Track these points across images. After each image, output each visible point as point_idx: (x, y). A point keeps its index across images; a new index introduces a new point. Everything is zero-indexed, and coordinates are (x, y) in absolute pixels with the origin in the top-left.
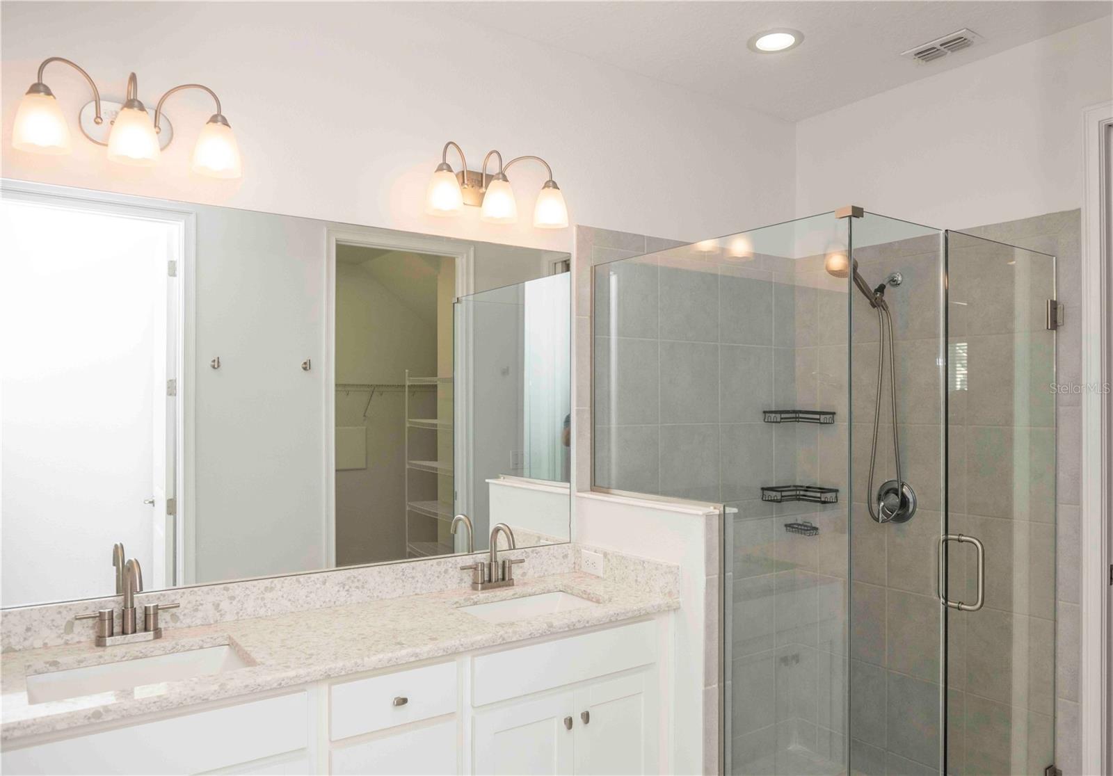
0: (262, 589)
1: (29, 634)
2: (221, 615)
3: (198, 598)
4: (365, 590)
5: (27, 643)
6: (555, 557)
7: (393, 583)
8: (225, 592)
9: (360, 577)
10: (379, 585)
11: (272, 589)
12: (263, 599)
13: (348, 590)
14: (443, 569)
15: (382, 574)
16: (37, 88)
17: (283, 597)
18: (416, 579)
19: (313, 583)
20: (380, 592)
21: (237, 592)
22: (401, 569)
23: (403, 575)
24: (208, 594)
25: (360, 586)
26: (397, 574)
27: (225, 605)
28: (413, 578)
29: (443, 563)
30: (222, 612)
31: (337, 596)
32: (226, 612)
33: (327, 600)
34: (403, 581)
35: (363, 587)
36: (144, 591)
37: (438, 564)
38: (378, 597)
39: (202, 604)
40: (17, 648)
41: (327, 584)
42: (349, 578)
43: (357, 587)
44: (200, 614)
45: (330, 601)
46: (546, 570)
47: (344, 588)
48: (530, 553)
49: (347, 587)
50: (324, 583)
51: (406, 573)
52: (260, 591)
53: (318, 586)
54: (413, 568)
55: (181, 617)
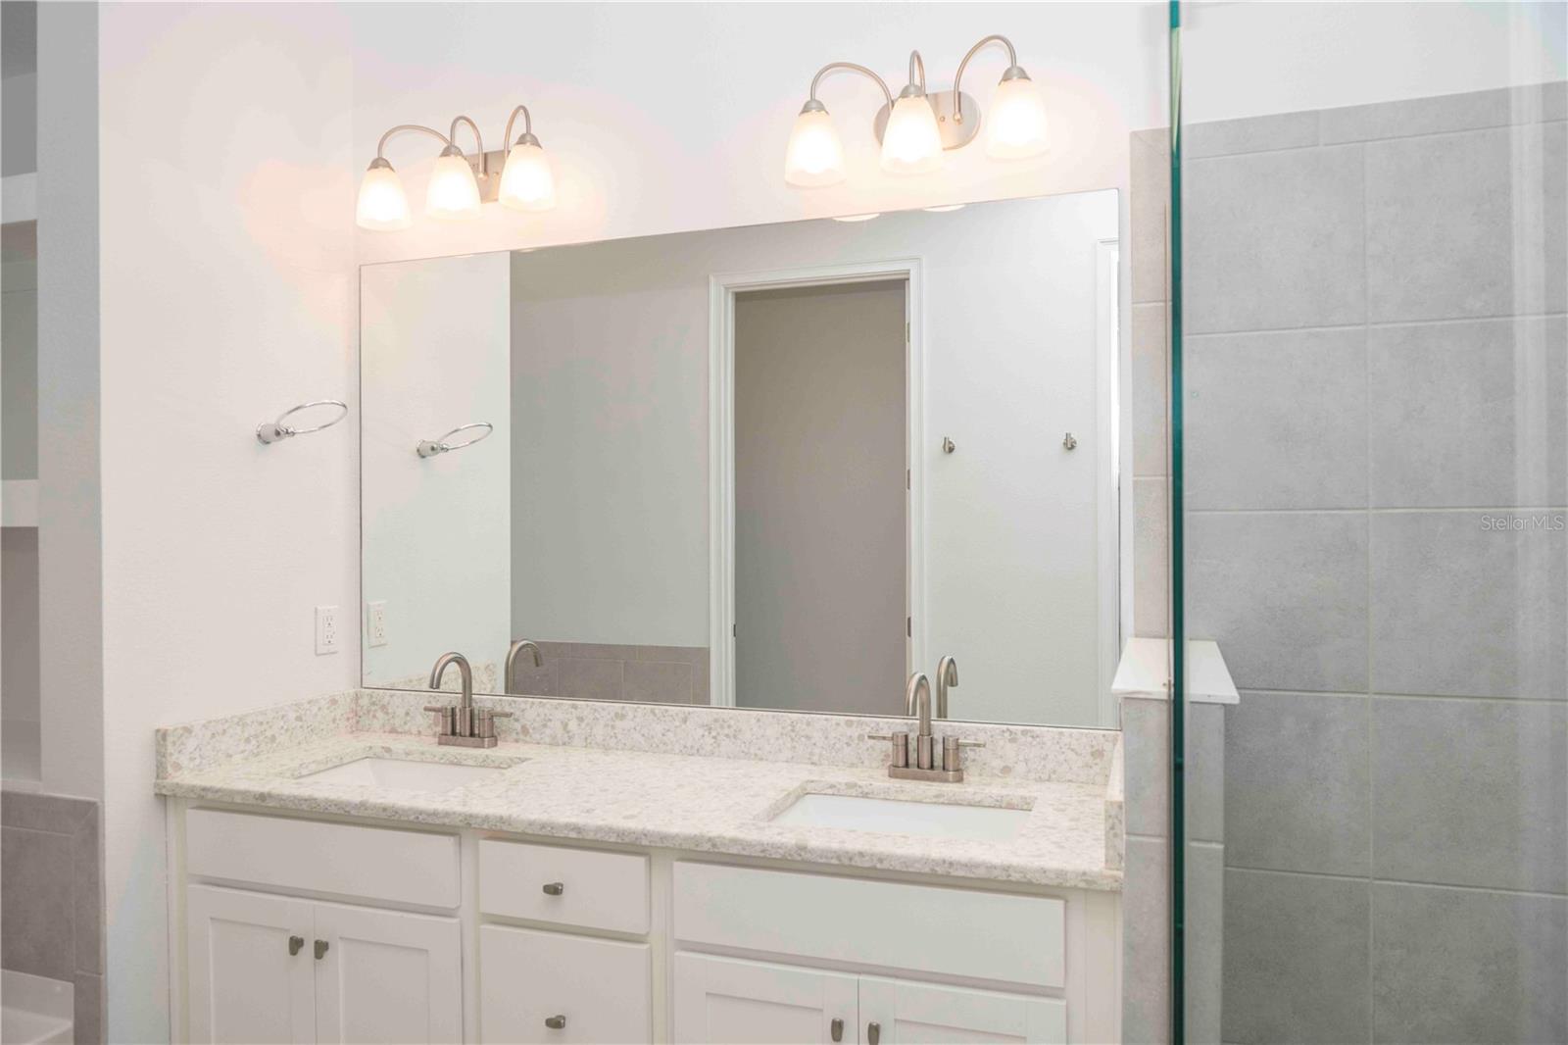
0: (613, 714)
1: (408, 718)
2: (570, 738)
3: (546, 711)
4: (739, 742)
5: (406, 728)
6: (1073, 750)
7: (777, 739)
8: (573, 710)
9: (732, 722)
10: (757, 739)
11: (622, 717)
12: (613, 727)
13: (714, 738)
14: (857, 734)
15: (761, 724)
16: (378, 163)
17: (635, 729)
18: (813, 741)
19: (671, 719)
20: (759, 749)
21: (585, 713)
22: (789, 722)
23: (793, 731)
24: (557, 708)
25: (731, 735)
26: (783, 728)
27: (573, 725)
28: (808, 737)
29: (855, 724)
30: (571, 734)
31: (702, 741)
32: (574, 735)
33: (689, 745)
34: (792, 739)
35: (735, 737)
36: (441, 689)
37: (849, 724)
38: (756, 755)
39: (550, 720)
40: (400, 730)
41: (688, 723)
42: (716, 721)
43: (727, 736)
44: (548, 731)
45: (692, 747)
46: (1054, 772)
47: (710, 733)
48: (1019, 735)
49: (714, 734)
50: (685, 721)
51: (797, 729)
52: (609, 717)
53: (677, 724)
54: (808, 724)
55: (531, 731)
